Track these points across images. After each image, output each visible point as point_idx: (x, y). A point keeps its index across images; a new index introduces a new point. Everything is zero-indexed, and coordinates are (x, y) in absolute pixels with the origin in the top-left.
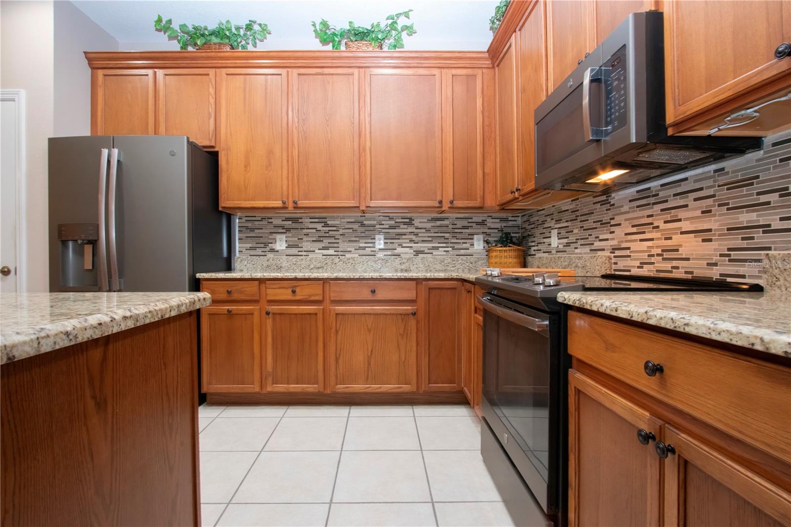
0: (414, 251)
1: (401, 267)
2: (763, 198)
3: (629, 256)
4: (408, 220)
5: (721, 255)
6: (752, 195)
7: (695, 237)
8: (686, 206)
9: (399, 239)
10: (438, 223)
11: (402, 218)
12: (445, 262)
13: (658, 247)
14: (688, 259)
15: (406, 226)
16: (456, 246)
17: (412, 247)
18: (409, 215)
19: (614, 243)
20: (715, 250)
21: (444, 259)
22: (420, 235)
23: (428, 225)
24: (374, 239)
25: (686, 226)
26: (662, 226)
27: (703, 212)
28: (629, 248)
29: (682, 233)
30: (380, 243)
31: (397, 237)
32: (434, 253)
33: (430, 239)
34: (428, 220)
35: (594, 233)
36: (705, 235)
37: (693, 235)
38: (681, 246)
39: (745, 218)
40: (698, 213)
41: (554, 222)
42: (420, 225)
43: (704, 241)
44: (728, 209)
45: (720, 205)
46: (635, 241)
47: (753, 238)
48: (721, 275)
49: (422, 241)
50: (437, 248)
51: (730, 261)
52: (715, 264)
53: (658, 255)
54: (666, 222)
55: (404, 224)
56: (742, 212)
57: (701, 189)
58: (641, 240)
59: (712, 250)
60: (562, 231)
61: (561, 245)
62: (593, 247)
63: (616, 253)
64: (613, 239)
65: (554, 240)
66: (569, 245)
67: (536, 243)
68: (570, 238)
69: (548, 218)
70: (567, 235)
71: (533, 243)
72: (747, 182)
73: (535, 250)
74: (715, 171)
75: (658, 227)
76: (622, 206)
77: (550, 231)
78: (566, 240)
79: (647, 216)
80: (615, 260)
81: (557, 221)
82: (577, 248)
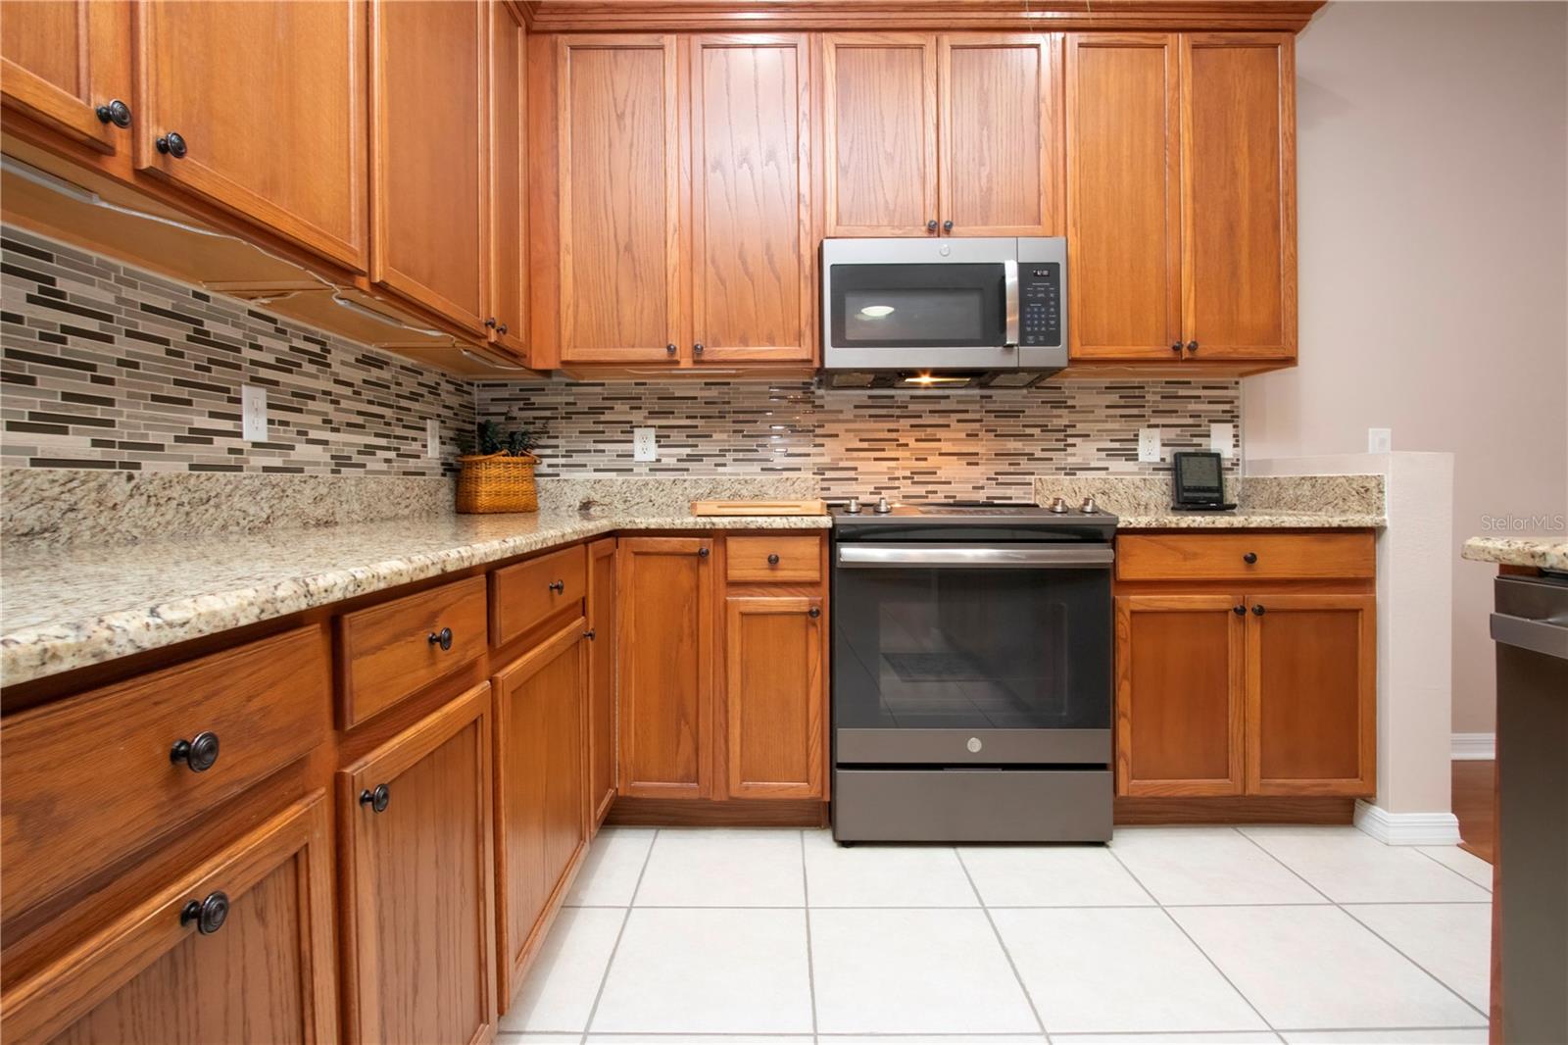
0: (333, 457)
1: (316, 514)
2: (1028, 431)
3: (856, 479)
4: (316, 349)
5: (988, 479)
6: (1018, 426)
7: (958, 459)
8: (948, 426)
9: (300, 411)
10: (375, 374)
11: (306, 339)
12: (395, 492)
13: (904, 468)
14: (950, 483)
15: (313, 369)
16: (405, 448)
17: (325, 443)
18: (320, 331)
19: (826, 460)
20: (982, 474)
21: (393, 483)
22: (344, 404)
23: (357, 375)
24: (238, 401)
25: (946, 447)
26: (912, 444)
27: (968, 435)
28: (855, 469)
29: (941, 454)
30: (255, 421)
31: (296, 403)
32: (369, 467)
33: (360, 420)
34: (357, 360)
36: (972, 459)
37: (955, 457)
38: (940, 468)
39: (1013, 445)
40: (963, 435)
41: (644, 413)
42: (346, 374)
43: (968, 464)
44: (996, 436)
45: (987, 431)
46: (869, 459)
47: (1019, 464)
48: (988, 498)
49: (349, 425)
50: (370, 450)
51: (997, 484)
52: (982, 488)
53: (905, 478)
54: (917, 440)
55: (311, 361)
56: (1010, 441)
57: (967, 411)
58: (876, 459)
59: (978, 473)
60: (674, 433)
61: (670, 460)
62: (769, 465)
63: (829, 475)
64: (822, 455)
65: (645, 447)
66: (698, 458)
67: (561, 451)
68: (703, 447)
69: (619, 406)
70: (691, 441)
71: (548, 452)
72: (1014, 414)
73: (557, 466)
74: (982, 397)
75: (907, 445)
76: (841, 412)
77: (629, 428)
78: (688, 451)
79: (889, 431)
80: (825, 484)
81: (653, 414)
82: (724, 465)
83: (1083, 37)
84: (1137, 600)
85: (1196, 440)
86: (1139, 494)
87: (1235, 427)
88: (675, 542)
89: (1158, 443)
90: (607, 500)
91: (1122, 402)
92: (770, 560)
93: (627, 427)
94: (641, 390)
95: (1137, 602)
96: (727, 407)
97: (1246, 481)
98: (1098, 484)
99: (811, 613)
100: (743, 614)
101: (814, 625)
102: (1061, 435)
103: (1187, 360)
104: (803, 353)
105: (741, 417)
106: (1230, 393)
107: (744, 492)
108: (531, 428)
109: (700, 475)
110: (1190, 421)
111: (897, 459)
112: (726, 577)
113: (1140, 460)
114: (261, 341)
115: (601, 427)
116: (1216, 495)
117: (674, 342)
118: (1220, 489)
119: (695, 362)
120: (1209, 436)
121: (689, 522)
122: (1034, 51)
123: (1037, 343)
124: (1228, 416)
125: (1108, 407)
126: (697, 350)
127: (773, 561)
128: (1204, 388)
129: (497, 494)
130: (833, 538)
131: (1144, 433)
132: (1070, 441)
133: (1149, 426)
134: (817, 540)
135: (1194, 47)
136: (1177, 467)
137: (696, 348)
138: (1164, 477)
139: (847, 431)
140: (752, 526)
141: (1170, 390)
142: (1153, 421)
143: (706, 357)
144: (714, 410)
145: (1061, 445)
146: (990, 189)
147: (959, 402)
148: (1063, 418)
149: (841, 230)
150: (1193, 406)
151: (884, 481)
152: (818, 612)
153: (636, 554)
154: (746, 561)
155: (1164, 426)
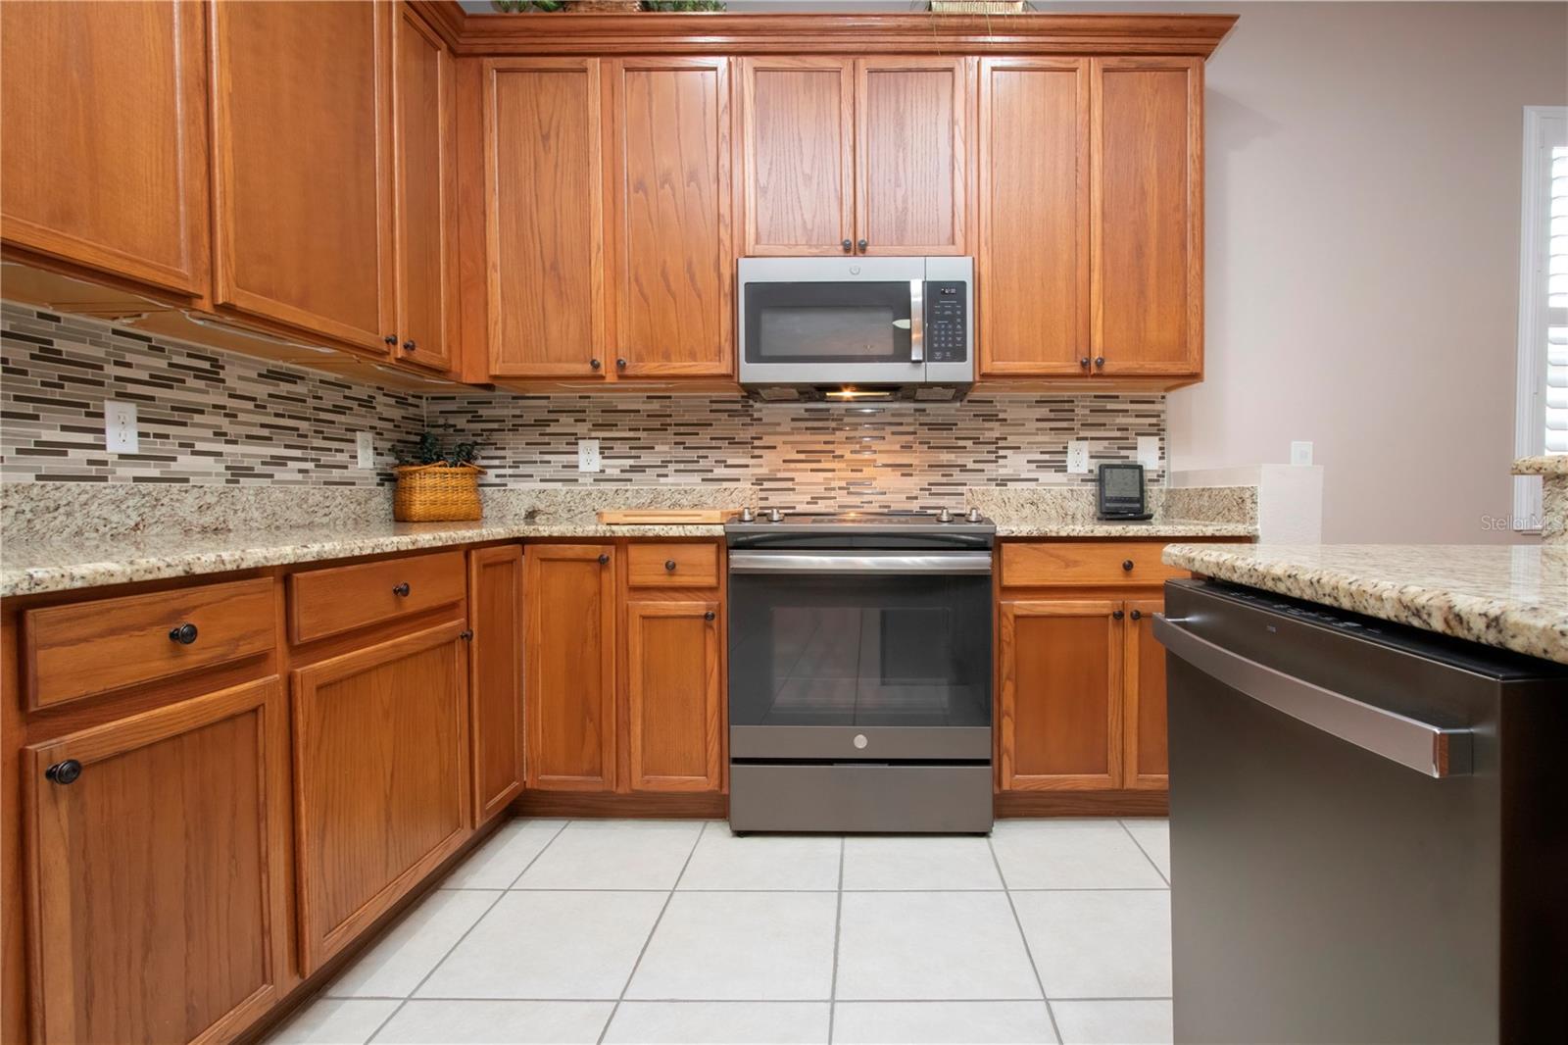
0: (228, 468)
1: (201, 522)
2: (961, 443)
3: (794, 489)
4: (206, 365)
5: (921, 489)
6: (950, 438)
7: (893, 470)
8: (882, 438)
9: (184, 424)
10: (284, 388)
11: (190, 355)
13: (840, 479)
14: (885, 493)
15: (201, 384)
16: (325, 458)
17: (220, 454)
18: (209, 349)
19: (764, 471)
20: (915, 484)
22: (242, 417)
23: (261, 390)
24: (100, 415)
25: (881, 459)
27: (902, 447)
28: (792, 479)
29: (876, 466)
30: (122, 434)
31: (176, 416)
32: (277, 477)
33: (266, 432)
34: (260, 375)
35: (714, 455)
36: (906, 470)
37: (890, 469)
38: (875, 479)
39: (946, 457)
40: (897, 447)
41: (588, 425)
42: (242, 388)
43: (903, 475)
44: (929, 448)
45: (920, 443)
46: (806, 470)
47: (952, 475)
48: (921, 508)
49: (248, 437)
51: (930, 494)
52: (916, 498)
53: (840, 488)
54: (853, 452)
55: (196, 377)
56: (942, 452)
57: (901, 424)
58: (812, 470)
59: (913, 484)
60: (617, 445)
61: (614, 468)
62: (709, 476)
63: (766, 485)
64: (761, 466)
65: (589, 458)
66: (640, 469)
67: (509, 461)
68: (646, 458)
69: (564, 419)
70: (634, 453)
71: (496, 462)
72: (948, 426)
73: (505, 476)
74: (916, 410)
75: (842, 456)
76: (779, 424)
77: (574, 440)
78: (631, 462)
79: (825, 443)
80: (763, 494)
81: (597, 426)
82: (666, 476)
83: (996, 61)
84: (1022, 605)
85: (1123, 453)
86: (1066, 504)
87: (1162, 439)
88: (578, 550)
89: (1085, 455)
90: (552, 509)
91: (1052, 415)
92: (667, 566)
93: (572, 439)
94: (584, 403)
95: (1019, 607)
96: (668, 420)
97: (1169, 492)
98: (1026, 494)
99: (706, 616)
100: (643, 618)
101: (711, 627)
102: (992, 448)
103: (1094, 376)
104: (724, 368)
105: (682, 429)
106: (1157, 407)
107: (684, 502)
108: (479, 440)
109: (643, 483)
110: (1118, 434)
111: (833, 470)
112: (628, 582)
113: (1069, 471)
114: (129, 358)
115: (546, 439)
116: (1138, 505)
117: (600, 359)
118: (1141, 500)
119: (620, 377)
120: (1136, 448)
121: (590, 529)
122: (949, 74)
123: (944, 359)
124: (1154, 430)
125: (1038, 420)
126: (621, 365)
127: (671, 568)
128: (1132, 402)
129: (434, 503)
130: (733, 542)
131: (1073, 445)
132: (1001, 453)
133: (1078, 439)
134: (713, 548)
135: (1106, 70)
136: (1100, 479)
137: (619, 362)
138: (1091, 487)
139: (784, 443)
140: (650, 534)
141: (1099, 404)
142: (1082, 434)
143: (629, 372)
144: (657, 423)
145: (992, 457)
146: (905, 211)
147: (893, 415)
148: (995, 431)
149: (760, 249)
150: (1121, 420)
151: (820, 491)
152: (713, 616)
153: (542, 560)
154: (646, 566)
155: (1092, 439)
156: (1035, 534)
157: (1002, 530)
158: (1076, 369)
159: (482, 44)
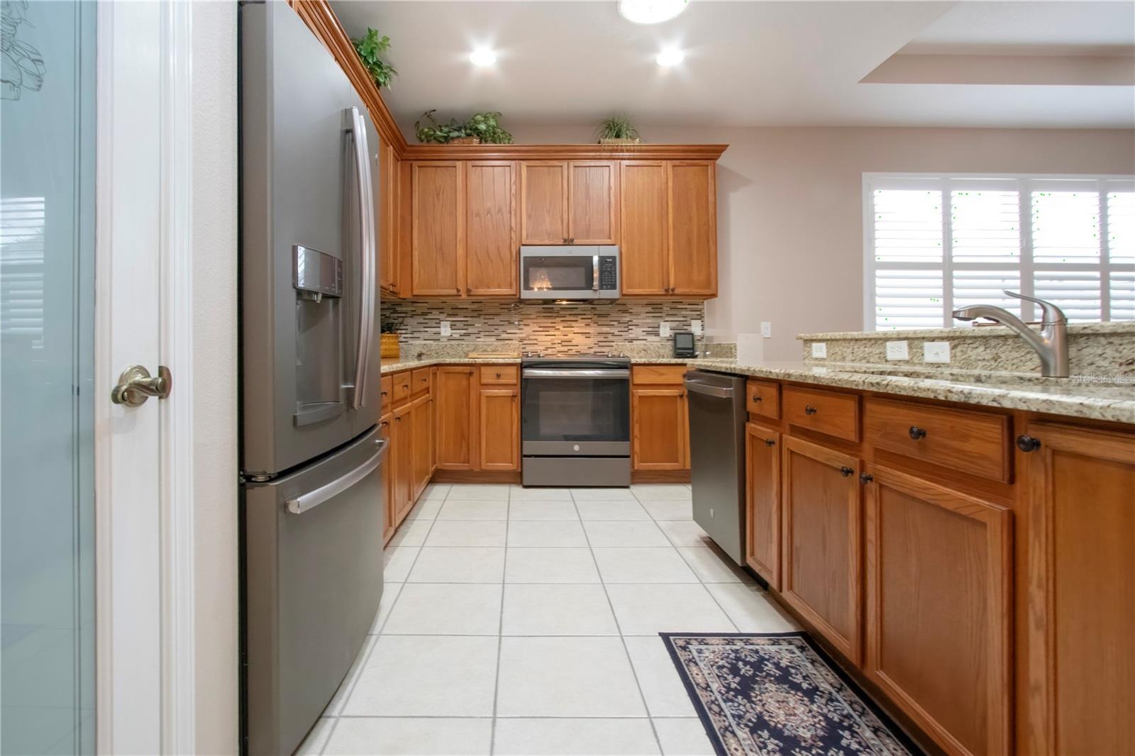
2: (612, 323)
3: (538, 344)
5: (594, 344)
6: (608, 321)
7: (581, 335)
8: (577, 321)
13: (558, 339)
14: (577, 346)
19: (523, 335)
20: (592, 342)
25: (576, 330)
26: (562, 329)
27: (586, 325)
28: (536, 340)
29: (574, 333)
35: (501, 328)
36: (587, 335)
38: (574, 339)
39: (605, 329)
40: (583, 325)
41: (445, 315)
43: (586, 337)
44: (598, 325)
45: (594, 323)
46: (542, 335)
47: (608, 337)
51: (598, 346)
52: (592, 348)
53: (558, 343)
54: (564, 327)
56: (604, 327)
57: (586, 314)
58: (546, 335)
59: (590, 342)
60: (457, 324)
61: (456, 335)
62: (499, 338)
63: (525, 342)
64: (522, 333)
65: (445, 330)
66: (468, 335)
67: (409, 331)
68: (471, 330)
69: (434, 312)
70: (465, 327)
71: (404, 332)
72: (606, 315)
73: (407, 338)
74: (592, 308)
75: (558, 329)
76: (530, 315)
77: (439, 322)
78: (464, 331)
79: (552, 323)
80: (524, 346)
81: (449, 315)
82: (479, 338)
83: (627, 162)
84: (642, 392)
85: (685, 327)
86: (659, 350)
87: (702, 321)
88: (460, 369)
89: (668, 329)
90: (429, 353)
91: (653, 311)
92: (497, 375)
93: (438, 321)
94: (443, 305)
95: (641, 393)
96: (481, 313)
97: (706, 345)
98: (642, 346)
99: (513, 396)
100: (487, 397)
101: (514, 401)
102: (626, 325)
103: (672, 295)
104: (512, 291)
105: (487, 317)
106: (700, 307)
107: (488, 350)
108: (396, 321)
109: (468, 343)
110: (683, 319)
111: (554, 335)
112: (480, 382)
113: (661, 335)
115: (426, 321)
116: (692, 351)
117: (459, 287)
118: (693, 349)
119: (469, 295)
120: (690, 325)
121: (466, 360)
122: (608, 168)
123: (607, 289)
124: (699, 317)
125: (647, 313)
126: (468, 291)
127: (498, 376)
128: (689, 304)
129: (385, 350)
130: (522, 366)
131: (662, 324)
132: (630, 327)
133: (665, 321)
134: (515, 367)
135: (674, 166)
136: (674, 339)
137: (468, 290)
138: (671, 343)
139: (534, 323)
140: (491, 362)
141: (674, 305)
142: (667, 319)
143: (472, 293)
144: (476, 314)
145: (626, 329)
146: (589, 225)
147: (582, 310)
148: (627, 318)
149: (528, 242)
150: (684, 313)
151: (549, 344)
152: (516, 396)
153: (446, 373)
154: (488, 376)
155: (672, 321)
156: (647, 362)
157: (633, 361)
158: (663, 293)
159: (412, 156)
